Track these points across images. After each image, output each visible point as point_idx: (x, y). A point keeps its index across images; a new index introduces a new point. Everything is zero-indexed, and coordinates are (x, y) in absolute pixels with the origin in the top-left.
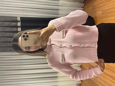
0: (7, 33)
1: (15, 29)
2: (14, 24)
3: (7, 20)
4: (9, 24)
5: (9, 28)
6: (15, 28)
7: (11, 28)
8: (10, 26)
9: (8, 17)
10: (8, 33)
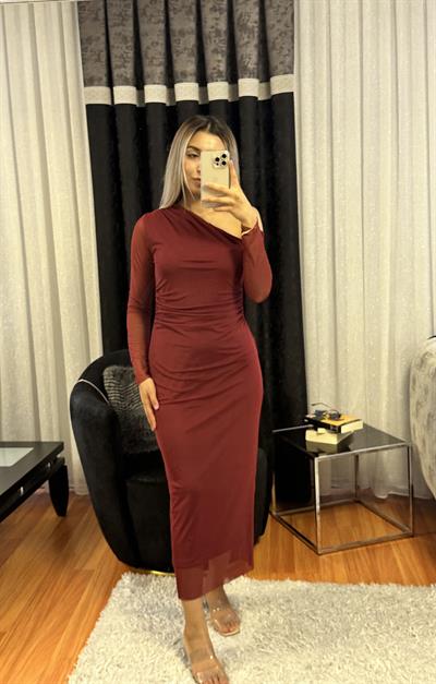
0: (192, 17)
1: (216, 61)
2: (249, 53)
3: (270, 13)
4: (250, 24)
5: (223, 26)
6: (223, 67)
7: (224, 37)
8: (238, 33)
9: (289, 17)
10: (193, 25)
